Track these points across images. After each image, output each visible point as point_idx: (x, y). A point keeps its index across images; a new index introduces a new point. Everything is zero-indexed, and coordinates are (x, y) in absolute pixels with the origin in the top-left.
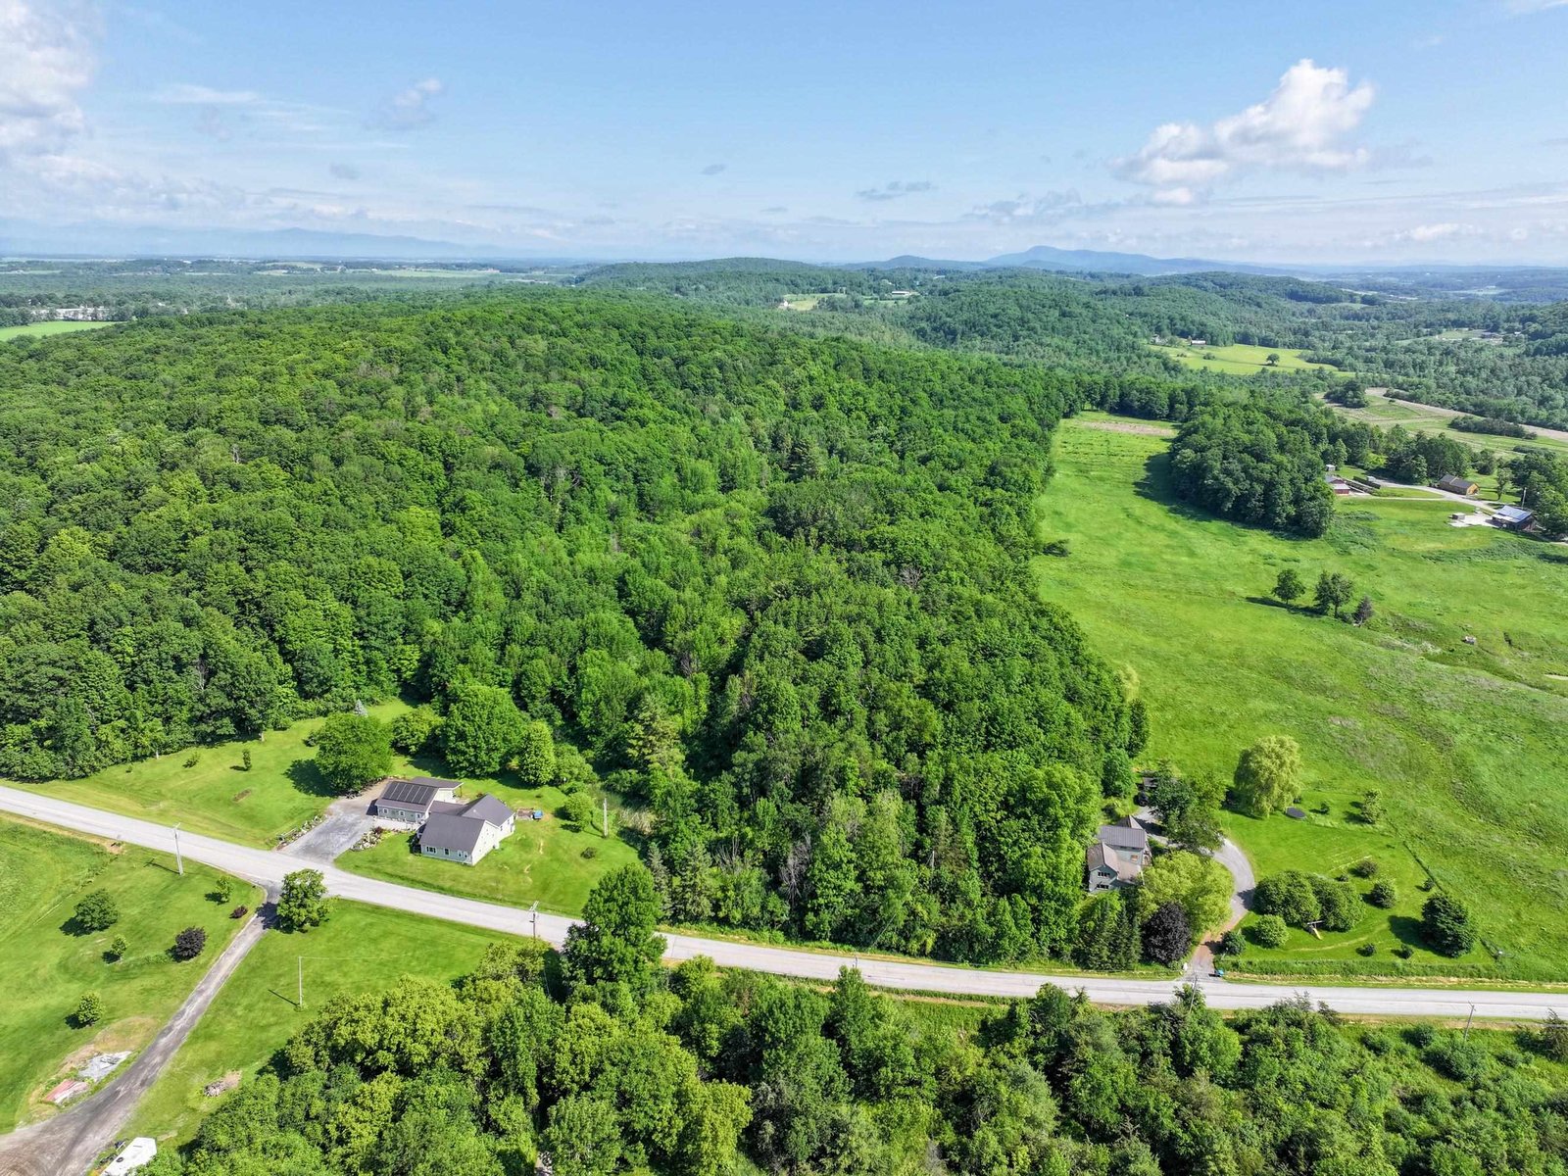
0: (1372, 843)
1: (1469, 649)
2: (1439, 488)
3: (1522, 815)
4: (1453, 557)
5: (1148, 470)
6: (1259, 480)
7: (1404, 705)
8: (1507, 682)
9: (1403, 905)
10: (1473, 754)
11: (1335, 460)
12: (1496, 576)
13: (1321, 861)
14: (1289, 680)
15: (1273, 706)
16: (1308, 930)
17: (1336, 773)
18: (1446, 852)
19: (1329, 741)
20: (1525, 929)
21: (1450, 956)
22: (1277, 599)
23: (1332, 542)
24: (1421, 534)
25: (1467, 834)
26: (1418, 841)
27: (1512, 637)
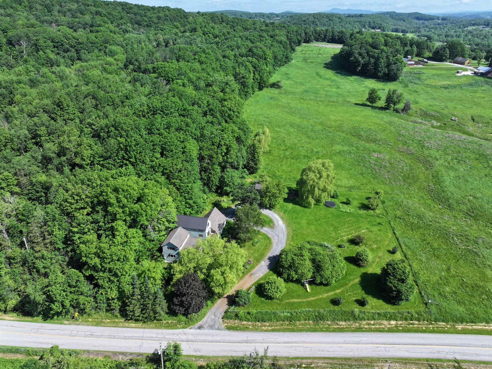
0: (369, 222)
1: (453, 123)
2: (454, 63)
3: (464, 203)
4: (454, 87)
5: (332, 59)
6: (373, 57)
7: (414, 148)
8: (468, 137)
9: (374, 265)
10: (443, 170)
11: (411, 54)
12: (472, 94)
13: (333, 235)
14: (359, 137)
15: (345, 148)
16: (303, 285)
17: (365, 181)
18: (413, 227)
19: (367, 164)
20: (451, 280)
21: (394, 304)
22: (368, 103)
23: (401, 83)
24: (441, 79)
25: (429, 215)
26: (398, 220)
27: (475, 118)
